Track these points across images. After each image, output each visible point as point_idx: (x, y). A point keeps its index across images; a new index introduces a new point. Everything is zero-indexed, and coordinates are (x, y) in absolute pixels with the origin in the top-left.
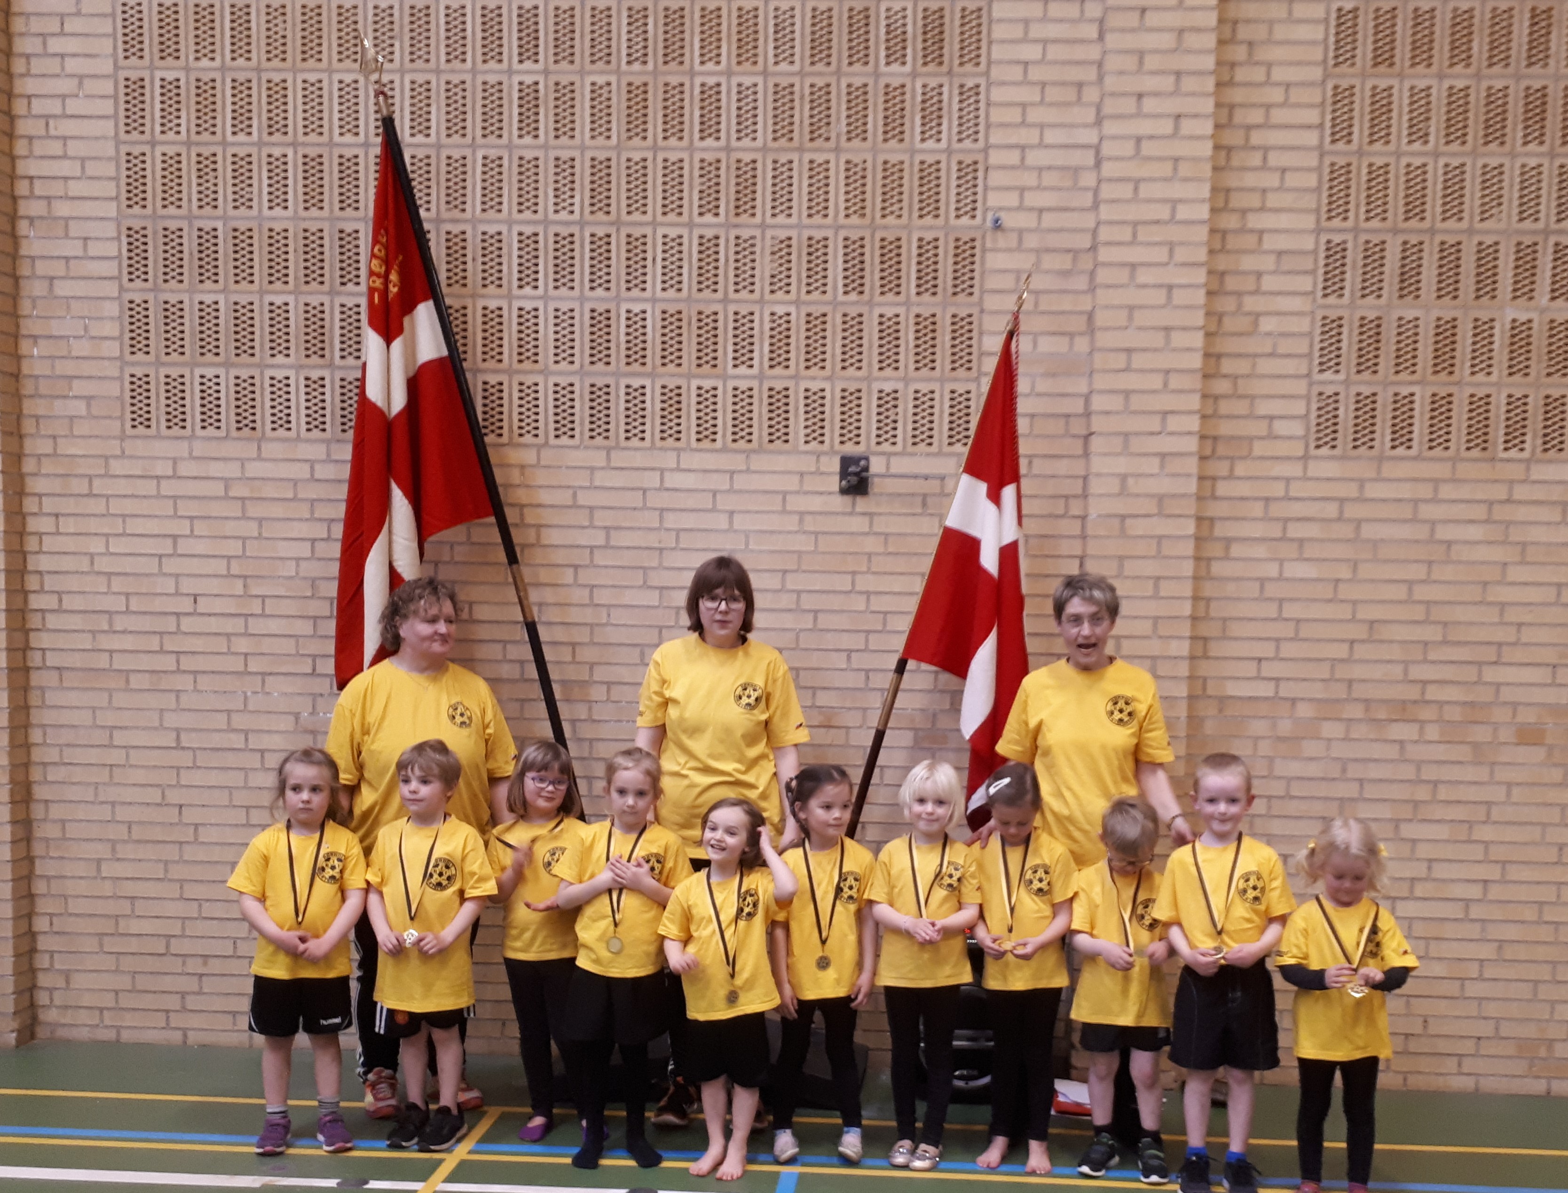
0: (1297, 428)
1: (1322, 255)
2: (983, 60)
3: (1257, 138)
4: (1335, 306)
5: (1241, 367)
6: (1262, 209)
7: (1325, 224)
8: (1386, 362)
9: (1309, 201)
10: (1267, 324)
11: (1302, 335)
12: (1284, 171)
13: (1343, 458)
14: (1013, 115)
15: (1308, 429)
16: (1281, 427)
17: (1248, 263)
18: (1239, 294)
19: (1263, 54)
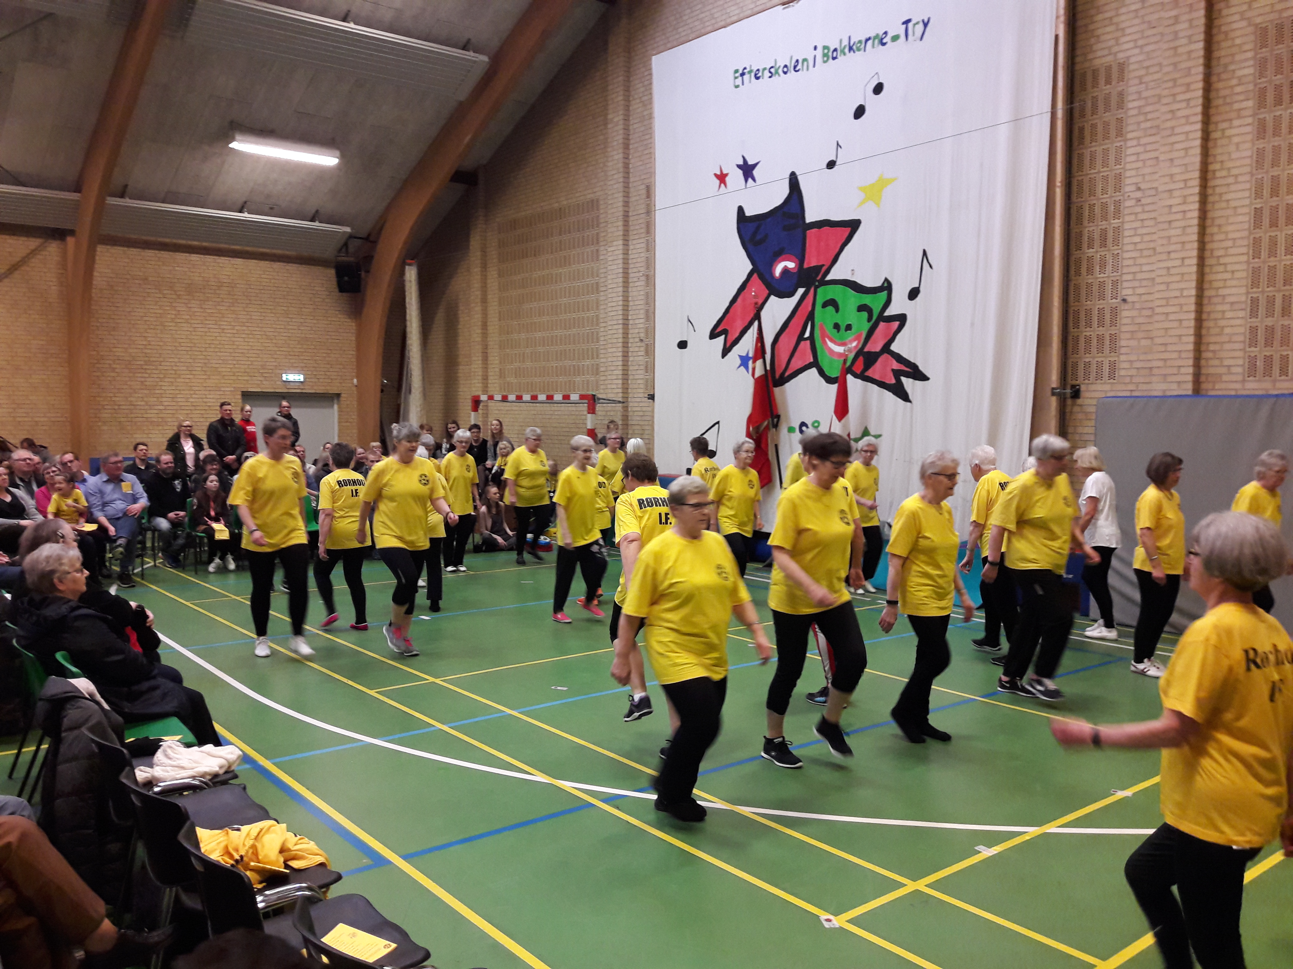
0: (1240, 370)
1: (1249, 302)
2: (1120, 244)
3: (1222, 261)
4: (1255, 322)
5: (1217, 347)
6: (1225, 287)
7: (1251, 291)
8: (1276, 343)
9: (1244, 282)
10: (1227, 330)
11: (1241, 334)
12: (1233, 272)
13: (1259, 381)
14: (1130, 262)
15: (1244, 370)
16: (1234, 370)
17: (1220, 308)
18: (1216, 319)
19: (1224, 229)
